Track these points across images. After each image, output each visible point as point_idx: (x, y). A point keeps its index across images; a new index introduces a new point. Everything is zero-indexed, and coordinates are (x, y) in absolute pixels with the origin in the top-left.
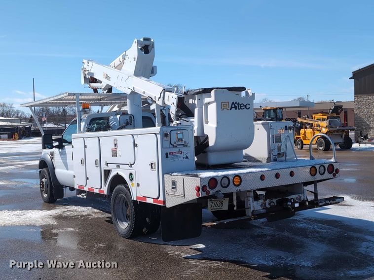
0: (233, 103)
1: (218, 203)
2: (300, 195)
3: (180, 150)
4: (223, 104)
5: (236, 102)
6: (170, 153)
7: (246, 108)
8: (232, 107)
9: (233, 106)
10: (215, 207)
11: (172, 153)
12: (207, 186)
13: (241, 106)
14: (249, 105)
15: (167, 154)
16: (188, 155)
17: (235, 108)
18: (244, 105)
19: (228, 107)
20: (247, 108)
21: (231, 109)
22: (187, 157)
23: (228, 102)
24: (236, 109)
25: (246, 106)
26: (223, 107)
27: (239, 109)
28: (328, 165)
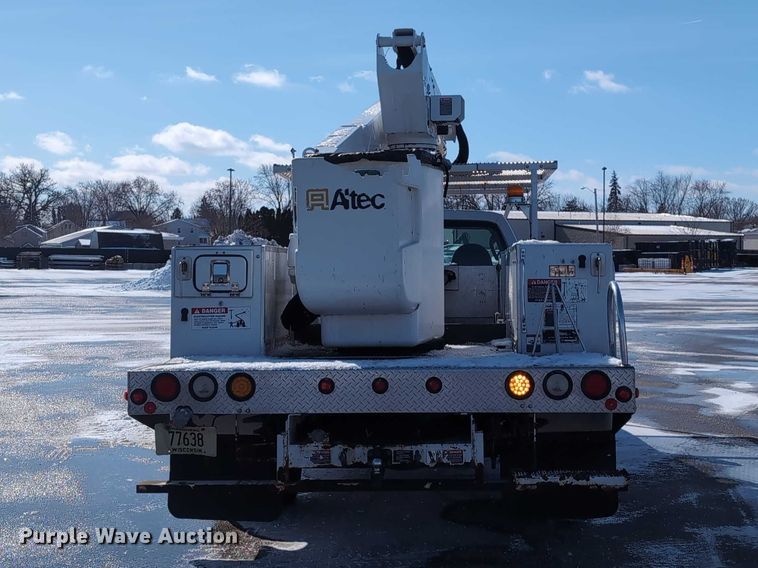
0: (339, 192)
1: (190, 438)
2: (461, 446)
3: (221, 303)
4: (313, 195)
5: (347, 191)
6: (193, 310)
7: (374, 204)
8: (335, 203)
9: (339, 200)
10: (182, 446)
11: (200, 310)
12: (148, 391)
13: (360, 201)
14: (383, 197)
15: (185, 312)
16: (245, 318)
17: (345, 204)
18: (368, 199)
19: (324, 202)
20: (378, 204)
21: (333, 208)
22: (241, 323)
23: (326, 190)
24: (347, 207)
25: (373, 200)
26: (311, 202)
27: (354, 207)
28: (583, 372)
